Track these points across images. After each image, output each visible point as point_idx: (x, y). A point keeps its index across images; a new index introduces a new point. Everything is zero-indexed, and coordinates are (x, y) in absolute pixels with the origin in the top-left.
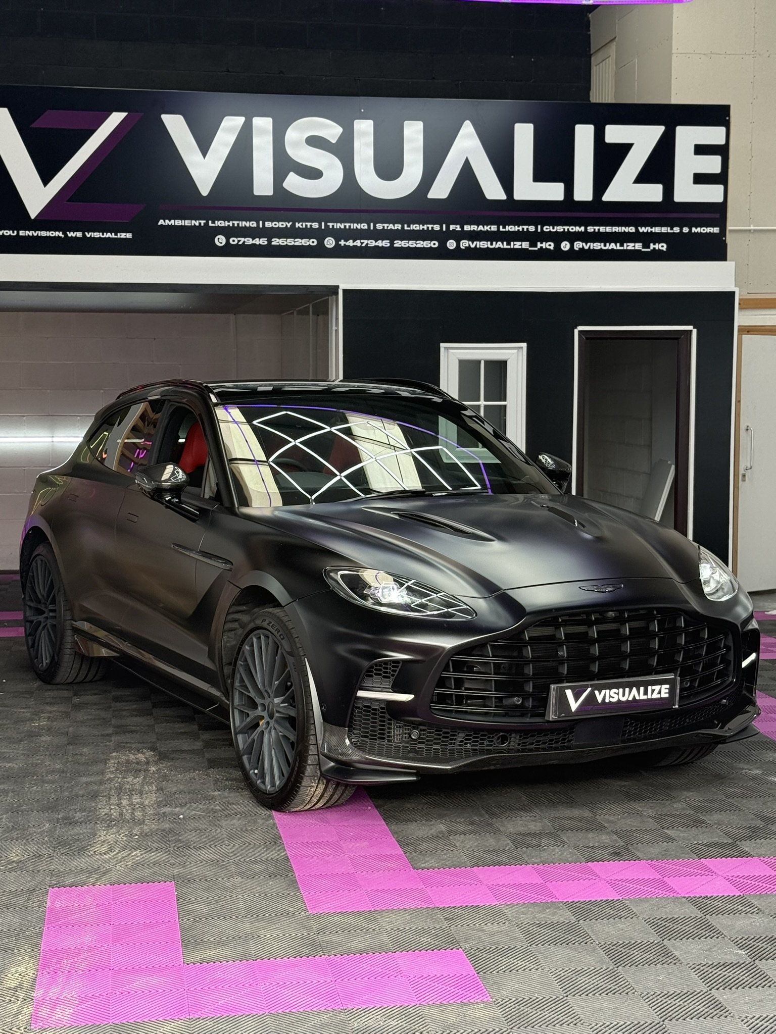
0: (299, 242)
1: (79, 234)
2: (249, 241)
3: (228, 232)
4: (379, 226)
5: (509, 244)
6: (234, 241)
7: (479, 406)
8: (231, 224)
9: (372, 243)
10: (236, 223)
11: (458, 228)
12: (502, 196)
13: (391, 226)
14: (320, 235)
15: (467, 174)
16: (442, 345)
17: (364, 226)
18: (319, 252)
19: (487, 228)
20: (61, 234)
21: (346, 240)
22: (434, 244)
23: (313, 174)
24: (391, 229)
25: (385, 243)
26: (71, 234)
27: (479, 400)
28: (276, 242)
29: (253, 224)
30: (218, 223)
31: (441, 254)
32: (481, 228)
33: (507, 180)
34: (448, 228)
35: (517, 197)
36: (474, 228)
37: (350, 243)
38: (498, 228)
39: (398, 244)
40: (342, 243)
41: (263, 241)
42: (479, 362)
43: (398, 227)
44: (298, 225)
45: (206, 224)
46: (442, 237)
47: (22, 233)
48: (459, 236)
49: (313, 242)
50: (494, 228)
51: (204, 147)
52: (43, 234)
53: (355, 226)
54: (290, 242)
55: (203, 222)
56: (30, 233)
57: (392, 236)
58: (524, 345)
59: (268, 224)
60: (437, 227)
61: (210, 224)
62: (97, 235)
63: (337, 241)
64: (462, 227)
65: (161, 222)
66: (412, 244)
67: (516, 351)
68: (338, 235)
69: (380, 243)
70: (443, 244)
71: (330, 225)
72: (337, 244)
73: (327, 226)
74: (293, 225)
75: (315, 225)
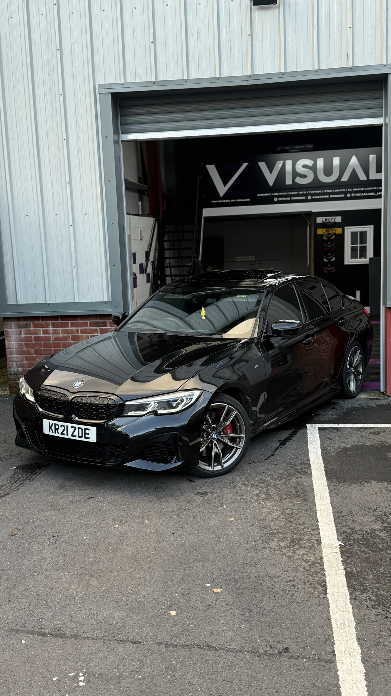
0: (300, 198)
1: (234, 200)
2: (284, 199)
3: (278, 197)
4: (325, 191)
5: (368, 194)
6: (280, 199)
7: (357, 246)
8: (279, 194)
9: (323, 197)
10: (280, 193)
11: (351, 190)
12: (365, 179)
13: (329, 191)
14: (306, 195)
15: (354, 173)
16: (346, 227)
17: (320, 192)
18: (306, 201)
19: (360, 189)
20: (229, 201)
21: (315, 196)
22: (343, 196)
23: (304, 176)
24: (329, 192)
25: (327, 196)
26: (232, 201)
27: (357, 244)
28: (293, 198)
29: (286, 194)
30: (276, 194)
31: (346, 198)
32: (358, 189)
33: (367, 174)
34: (347, 190)
35: (371, 178)
36: (356, 189)
37: (316, 197)
38: (364, 189)
39: (331, 196)
40: (313, 197)
41: (288, 199)
42: (357, 232)
43: (331, 191)
44: (300, 193)
45: (272, 195)
46: (345, 193)
47: (218, 201)
48: (351, 193)
49: (304, 198)
50: (363, 189)
51: (271, 171)
52: (224, 201)
53: (317, 192)
54: (297, 198)
55: (270, 194)
56: (220, 201)
57: (329, 194)
58: (373, 226)
59: (291, 193)
60: (344, 190)
61: (273, 194)
62: (239, 200)
63: (312, 196)
64: (352, 189)
65: (258, 195)
66: (336, 196)
67: (369, 228)
68: (312, 195)
69: (326, 197)
70: (346, 195)
71: (310, 192)
72: (312, 198)
73: (308, 193)
74: (298, 193)
75: (305, 192)
